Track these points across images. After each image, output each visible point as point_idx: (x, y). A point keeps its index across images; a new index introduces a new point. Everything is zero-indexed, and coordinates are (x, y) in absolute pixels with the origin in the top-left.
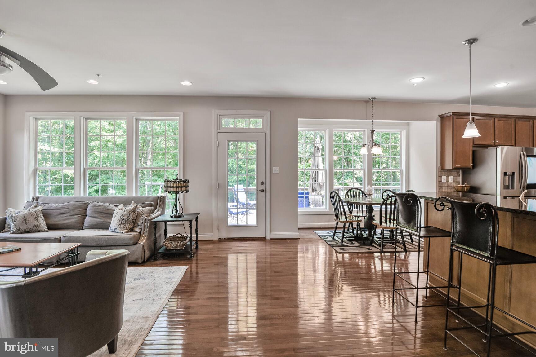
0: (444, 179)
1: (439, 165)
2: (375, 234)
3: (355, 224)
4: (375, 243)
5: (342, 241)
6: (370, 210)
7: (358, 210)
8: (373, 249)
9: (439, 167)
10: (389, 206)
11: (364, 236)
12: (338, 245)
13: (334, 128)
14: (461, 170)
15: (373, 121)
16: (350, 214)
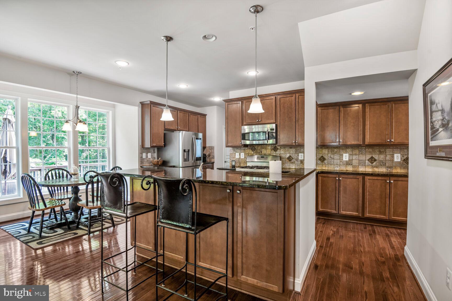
0: (144, 155)
1: (141, 144)
2: (82, 214)
3: (57, 209)
4: (82, 225)
5: (41, 231)
6: (76, 190)
7: (62, 191)
8: (80, 232)
9: (140, 145)
10: (95, 185)
11: (69, 220)
12: (35, 239)
13: (29, 98)
14: (156, 148)
15: (78, 96)
16: (52, 197)
